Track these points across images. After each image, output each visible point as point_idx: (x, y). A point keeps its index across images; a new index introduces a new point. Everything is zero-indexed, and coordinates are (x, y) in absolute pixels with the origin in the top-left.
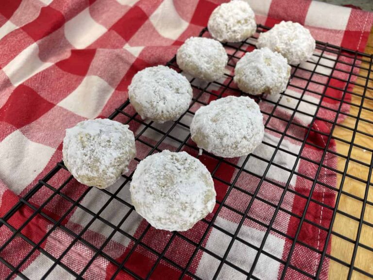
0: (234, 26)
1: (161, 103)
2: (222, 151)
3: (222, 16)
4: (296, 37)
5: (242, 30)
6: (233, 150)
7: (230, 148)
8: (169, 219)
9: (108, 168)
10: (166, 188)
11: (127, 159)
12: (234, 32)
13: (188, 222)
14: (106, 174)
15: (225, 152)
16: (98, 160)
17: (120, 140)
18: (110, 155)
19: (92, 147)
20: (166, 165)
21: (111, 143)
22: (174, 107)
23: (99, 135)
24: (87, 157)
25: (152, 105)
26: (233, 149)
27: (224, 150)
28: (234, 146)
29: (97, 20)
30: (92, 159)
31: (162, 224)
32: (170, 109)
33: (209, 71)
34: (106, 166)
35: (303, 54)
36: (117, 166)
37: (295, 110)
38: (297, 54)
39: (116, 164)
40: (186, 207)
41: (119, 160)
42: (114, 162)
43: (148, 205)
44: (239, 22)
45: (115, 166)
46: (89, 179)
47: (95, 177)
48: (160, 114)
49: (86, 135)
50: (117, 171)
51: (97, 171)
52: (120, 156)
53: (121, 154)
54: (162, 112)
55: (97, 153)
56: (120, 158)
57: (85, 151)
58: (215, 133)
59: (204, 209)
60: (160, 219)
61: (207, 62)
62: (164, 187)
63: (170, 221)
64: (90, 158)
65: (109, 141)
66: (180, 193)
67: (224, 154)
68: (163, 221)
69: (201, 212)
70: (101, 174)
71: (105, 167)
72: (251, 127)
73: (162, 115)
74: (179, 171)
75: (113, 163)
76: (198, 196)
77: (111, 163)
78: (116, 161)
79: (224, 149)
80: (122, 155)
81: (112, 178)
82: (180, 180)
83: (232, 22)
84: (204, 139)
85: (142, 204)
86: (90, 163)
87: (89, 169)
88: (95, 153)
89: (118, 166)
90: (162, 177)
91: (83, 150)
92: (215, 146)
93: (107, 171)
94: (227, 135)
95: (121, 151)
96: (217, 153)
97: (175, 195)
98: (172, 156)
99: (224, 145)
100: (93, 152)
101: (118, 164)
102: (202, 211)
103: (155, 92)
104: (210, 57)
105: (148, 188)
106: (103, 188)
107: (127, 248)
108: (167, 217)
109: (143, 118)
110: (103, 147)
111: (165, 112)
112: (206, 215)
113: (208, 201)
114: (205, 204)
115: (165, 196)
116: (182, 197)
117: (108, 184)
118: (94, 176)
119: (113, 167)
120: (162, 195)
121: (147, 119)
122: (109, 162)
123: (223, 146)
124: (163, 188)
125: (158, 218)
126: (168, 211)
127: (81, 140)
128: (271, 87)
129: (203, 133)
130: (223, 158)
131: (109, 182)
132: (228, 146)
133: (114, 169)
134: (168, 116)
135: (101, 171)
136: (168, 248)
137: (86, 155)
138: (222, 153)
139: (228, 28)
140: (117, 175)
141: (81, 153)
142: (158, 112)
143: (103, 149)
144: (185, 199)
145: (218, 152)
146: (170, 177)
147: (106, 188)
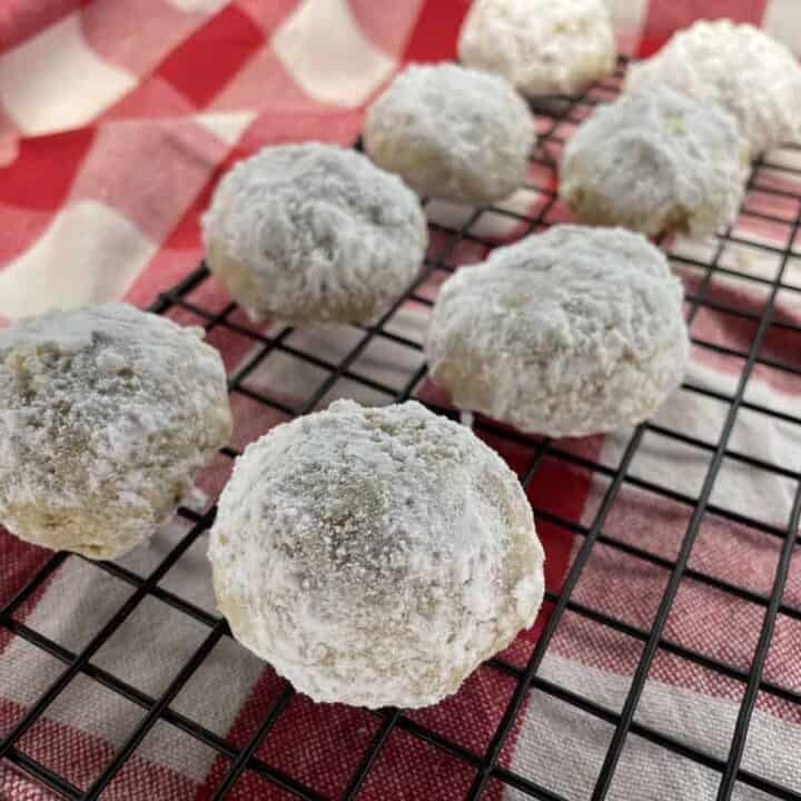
0: (546, 40)
1: (318, 257)
2: (547, 411)
3: (504, 13)
4: (750, 62)
5: (571, 54)
6: (585, 407)
7: (574, 397)
8: (367, 652)
9: (122, 473)
10: (348, 527)
11: (196, 441)
12: (548, 59)
13: (443, 663)
14: (117, 498)
15: (557, 415)
16: (84, 441)
17: (170, 371)
18: (129, 424)
19: (60, 394)
20: (345, 444)
21: (135, 381)
22: (365, 270)
23: (89, 351)
24: (42, 432)
25: (285, 265)
26: (586, 400)
27: (553, 408)
28: (591, 388)
29: (104, 53)
30: (60, 440)
31: (337, 676)
32: (350, 277)
33: (475, 168)
34: (115, 465)
35: (777, 117)
36: (157, 468)
37: (778, 284)
38: (759, 118)
39: (152, 458)
40: (433, 603)
41: (164, 441)
42: (148, 450)
43: (279, 602)
44: (561, 28)
45: (151, 465)
46: (51, 522)
47: (74, 511)
48: (317, 294)
49: (40, 352)
50: (160, 487)
51: (80, 484)
52: (172, 426)
53: (172, 419)
54: (324, 287)
55: (79, 415)
56: (167, 434)
57: (32, 411)
58: (519, 346)
59: (504, 610)
60: (329, 658)
61: (471, 137)
62: (341, 524)
63: (372, 665)
64: (53, 434)
65: (126, 373)
66: (409, 542)
67: (552, 423)
68: (342, 666)
69: (492, 625)
70: (94, 495)
71: (110, 469)
72: (647, 318)
73: (324, 300)
74: (399, 464)
75: (142, 454)
76: (477, 557)
77: (133, 455)
78: (155, 445)
79: (552, 401)
80: (176, 425)
81: (137, 514)
82: (407, 493)
83: (537, 29)
84: (480, 371)
85: (258, 600)
86: (51, 454)
87: (50, 477)
88: (71, 416)
89: (164, 465)
90: (332, 488)
91: (28, 404)
92: (520, 392)
93: (119, 484)
94: (564, 347)
95: (175, 410)
96: (527, 420)
97: (387, 554)
98: (368, 417)
99: (554, 388)
100: (66, 412)
101: (162, 458)
102: (494, 620)
103: (294, 218)
104: (477, 119)
105: (278, 532)
106: (104, 556)
107: (200, 787)
108: (360, 646)
109: (253, 316)
110: (102, 392)
111: (333, 285)
112: (510, 634)
113: (518, 578)
114: (509, 589)
115: (347, 558)
116: (415, 560)
117: (123, 540)
118: (68, 505)
119: (144, 470)
120: (334, 557)
121: (269, 317)
122: (127, 451)
123: (549, 393)
124: (338, 529)
125: (323, 651)
126: (363, 622)
127: (20, 368)
128: (691, 206)
129: (473, 350)
130: (548, 439)
131: (129, 530)
132: (569, 389)
133: (146, 476)
134: (344, 303)
135: (94, 484)
136: (365, 779)
137: (37, 425)
138: (548, 419)
139: (527, 48)
140: (161, 503)
141: (19, 416)
142: (308, 288)
143: (106, 399)
144: (428, 566)
145: (531, 415)
146: (366, 485)
147: (118, 559)
